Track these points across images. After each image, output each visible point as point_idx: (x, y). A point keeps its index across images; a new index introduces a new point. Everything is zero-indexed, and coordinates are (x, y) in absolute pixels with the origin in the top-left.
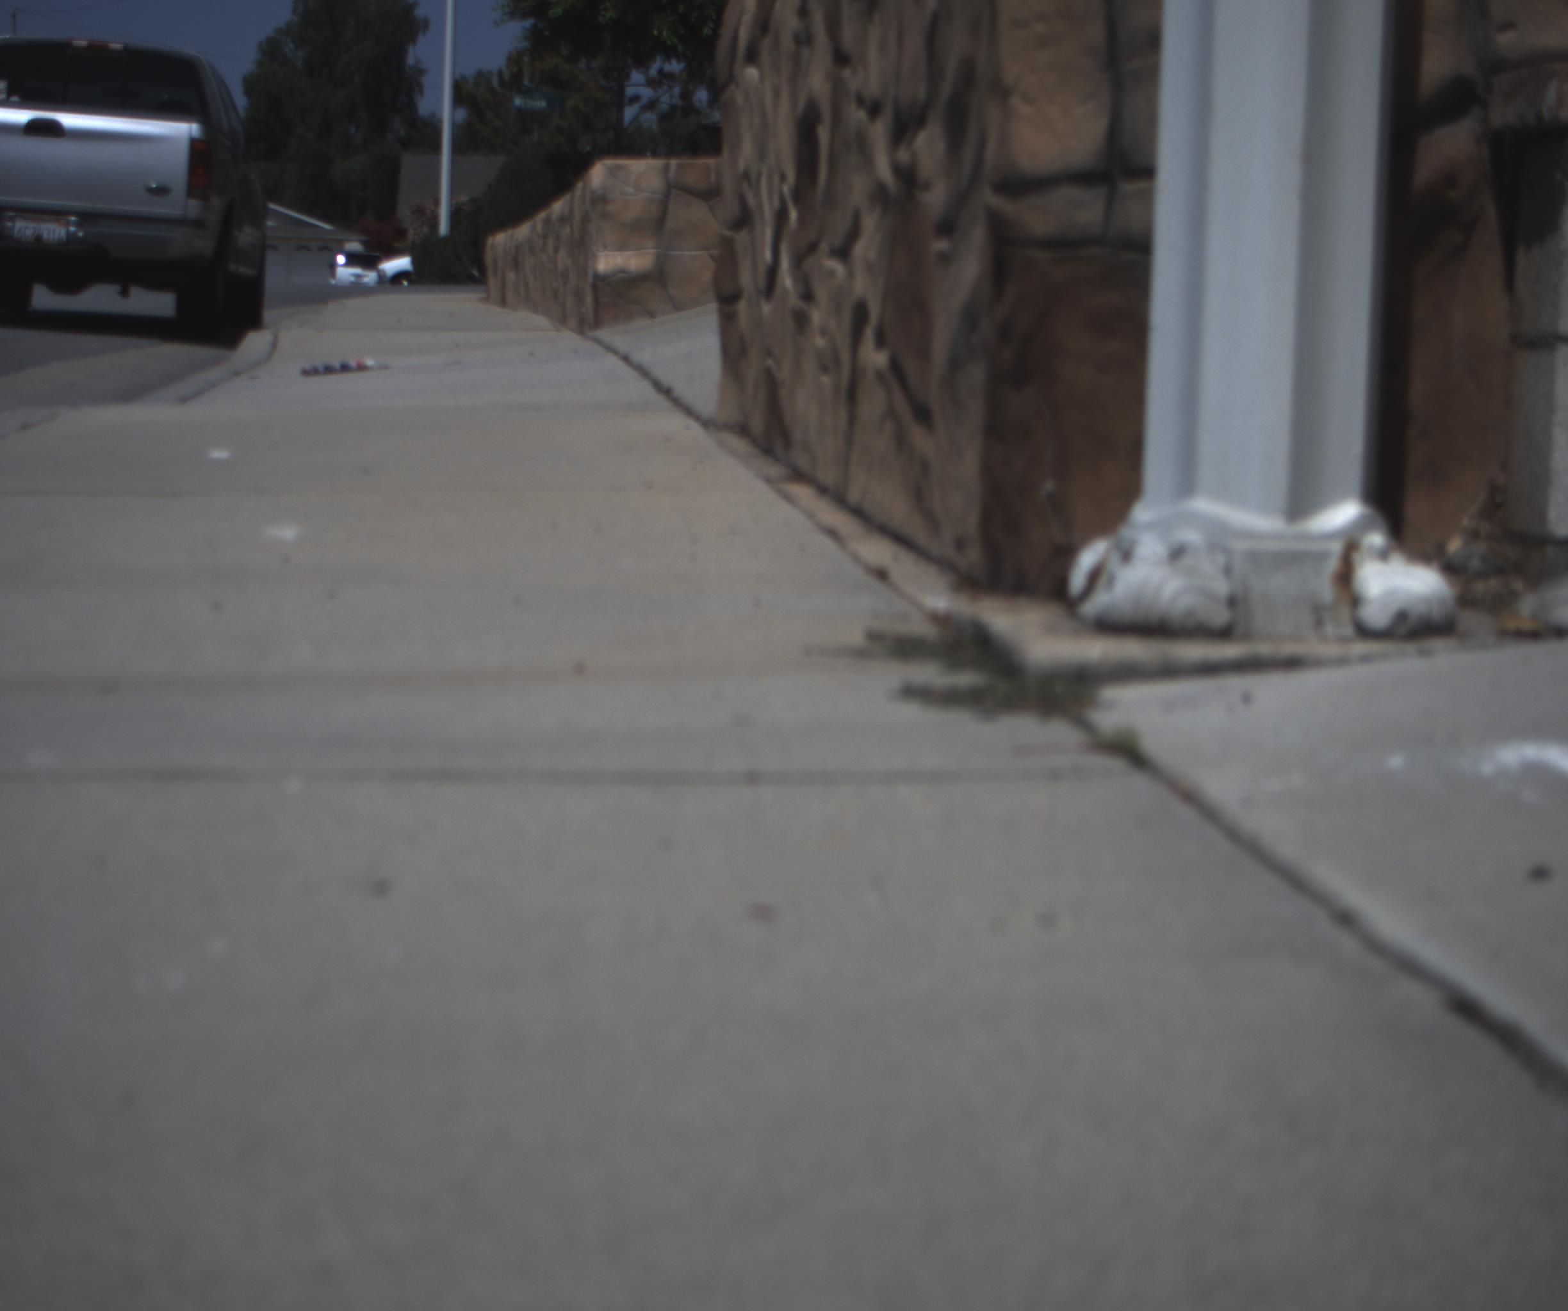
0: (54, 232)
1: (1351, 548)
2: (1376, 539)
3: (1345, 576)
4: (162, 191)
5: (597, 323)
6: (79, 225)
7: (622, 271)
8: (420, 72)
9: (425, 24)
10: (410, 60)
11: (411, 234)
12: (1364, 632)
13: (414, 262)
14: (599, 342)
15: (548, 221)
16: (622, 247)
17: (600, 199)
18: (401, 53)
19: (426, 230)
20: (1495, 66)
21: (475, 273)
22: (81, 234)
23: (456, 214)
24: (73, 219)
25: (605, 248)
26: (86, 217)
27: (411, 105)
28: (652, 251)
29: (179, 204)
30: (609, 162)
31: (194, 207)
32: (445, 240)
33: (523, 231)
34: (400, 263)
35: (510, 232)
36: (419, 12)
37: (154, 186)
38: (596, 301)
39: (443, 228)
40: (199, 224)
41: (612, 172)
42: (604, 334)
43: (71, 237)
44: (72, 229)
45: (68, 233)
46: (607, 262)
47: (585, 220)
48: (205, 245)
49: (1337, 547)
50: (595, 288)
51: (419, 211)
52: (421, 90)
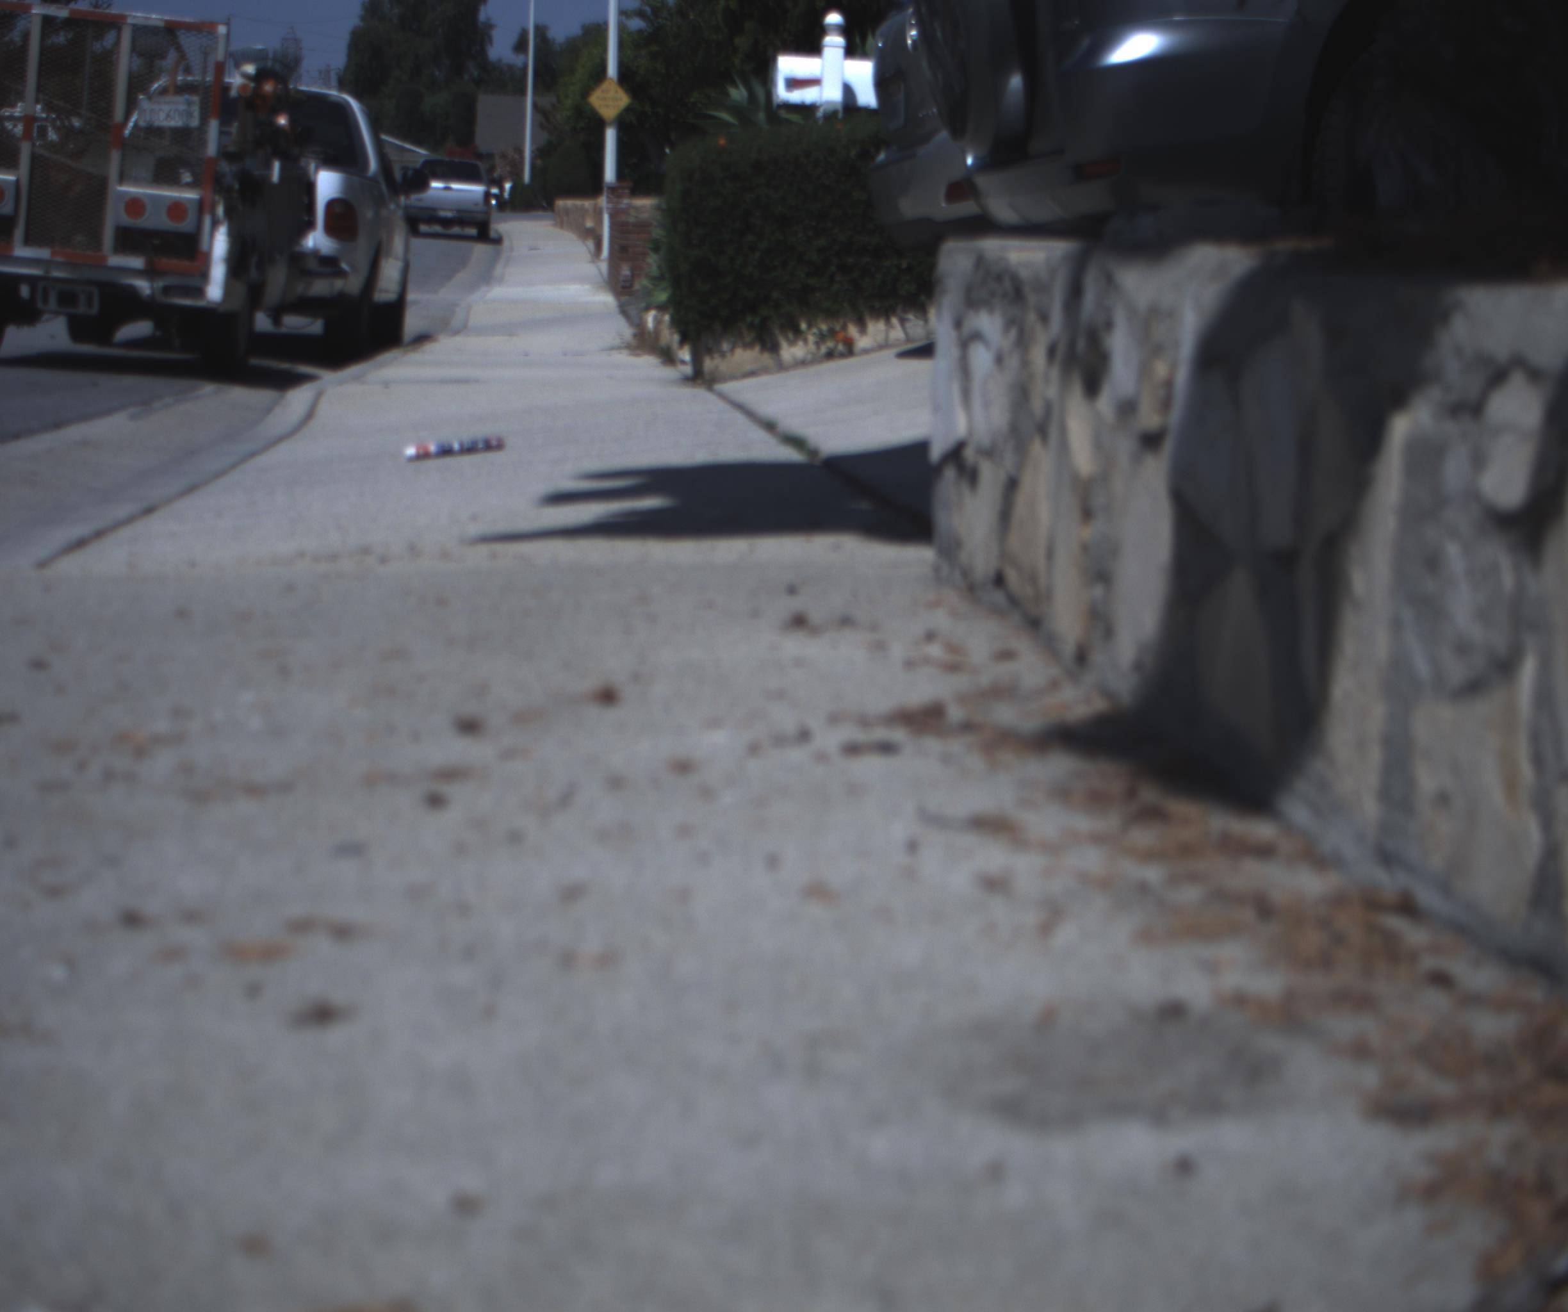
8: (489, 26)
10: (482, 17)
18: (474, 11)
23: (533, 167)
24: (453, 210)
26: (458, 211)
27: (483, 52)
29: (481, 207)
32: (528, 186)
37: (473, 202)
39: (527, 179)
44: (453, 213)
52: (491, 42)
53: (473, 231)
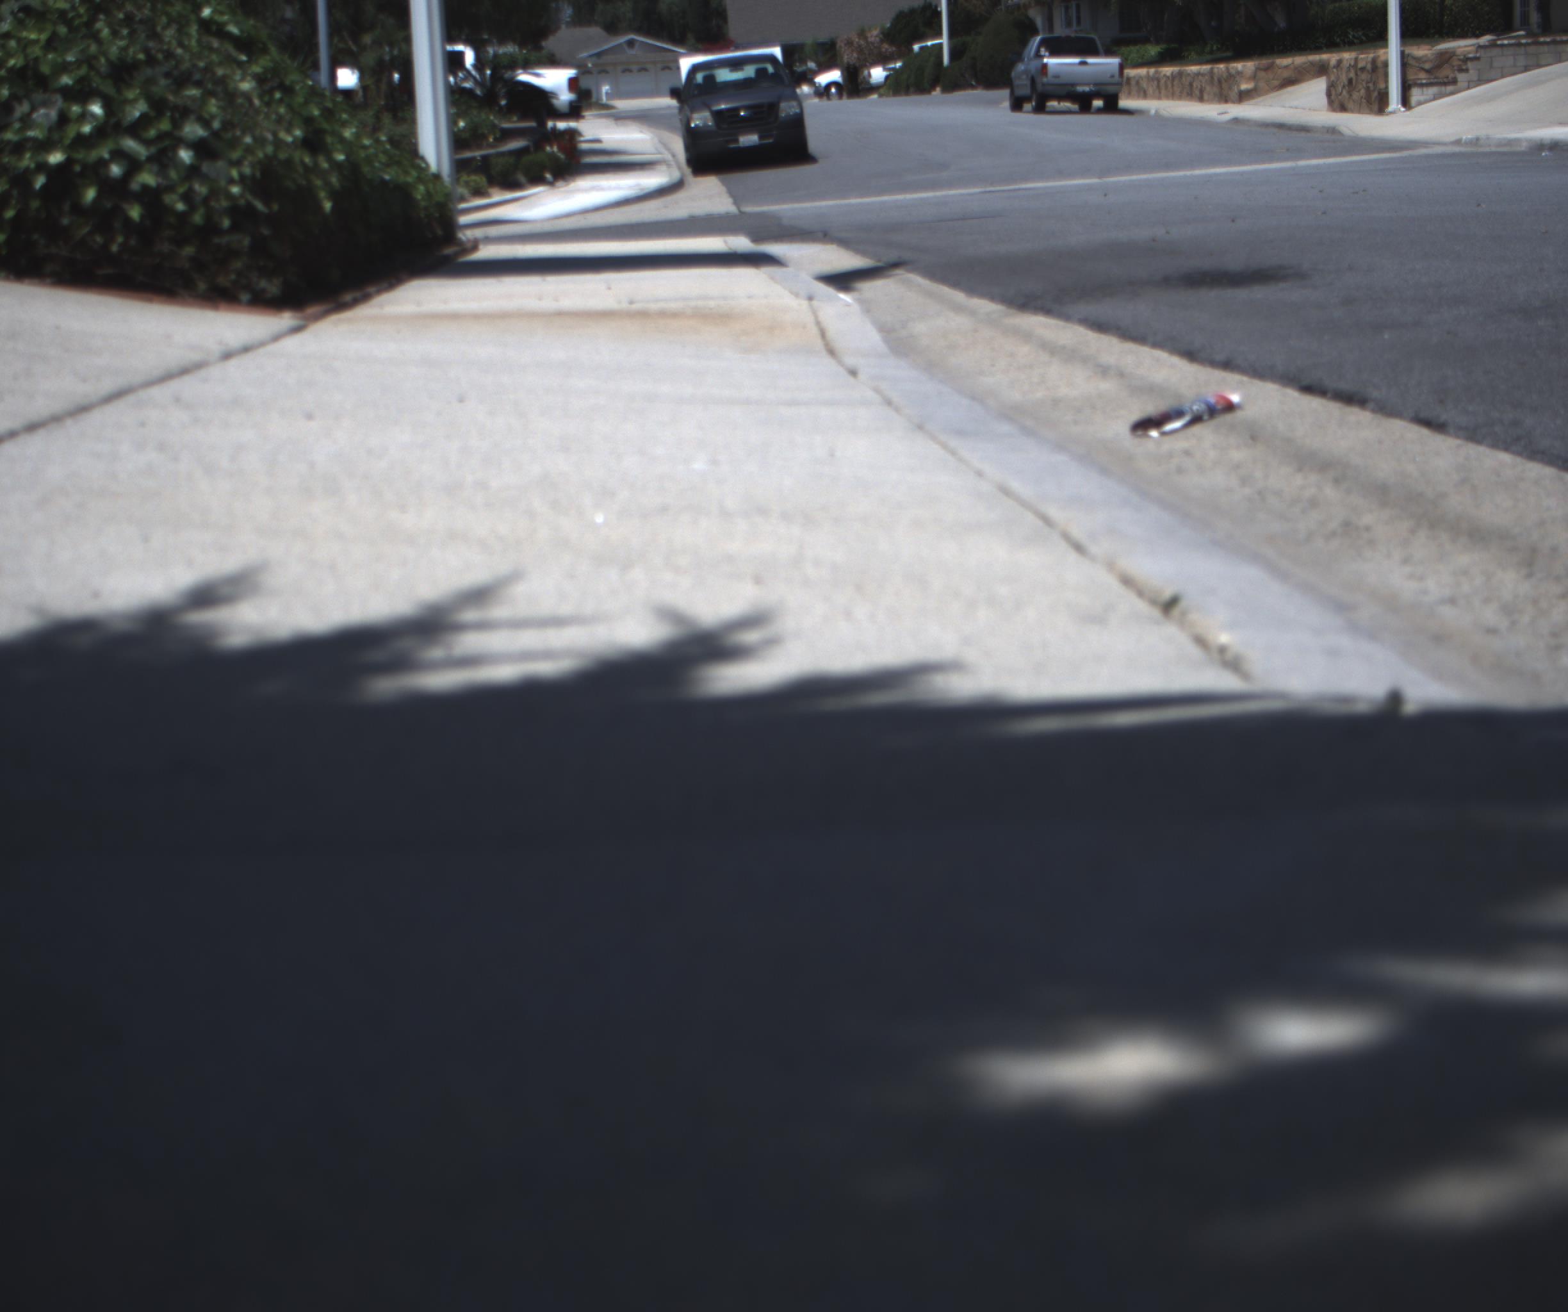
0: (1087, 89)
6: (1091, 85)
7: (1247, 89)
16: (1246, 83)
22: (1093, 89)
26: (1095, 84)
28: (1253, 83)
32: (948, 68)
41: (1244, 66)
43: (1091, 90)
45: (1089, 87)
46: (1244, 86)
48: (1112, 86)
53: (1103, 103)
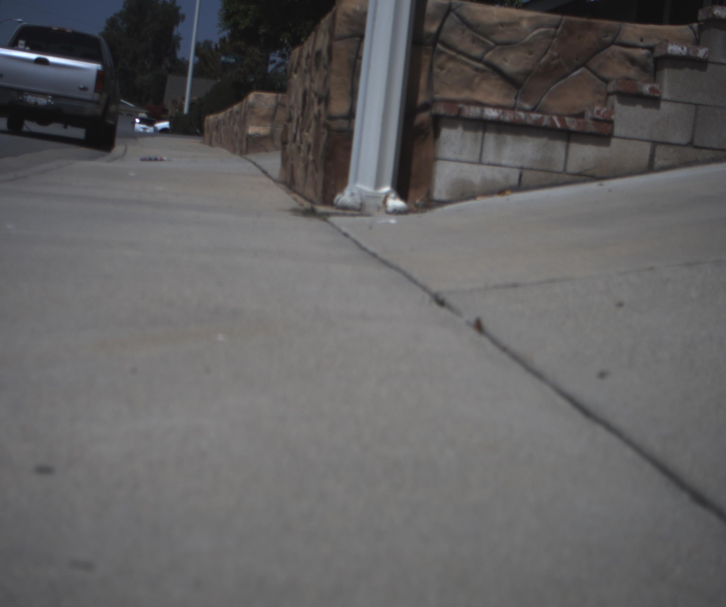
0: (42, 101)
1: (387, 196)
2: (393, 195)
3: (385, 202)
4: (85, 89)
5: (247, 152)
6: (52, 99)
7: (258, 134)
8: (179, 39)
9: (183, 17)
10: (175, 33)
11: (170, 112)
12: (387, 213)
13: (170, 124)
14: (247, 159)
15: (231, 112)
16: (258, 125)
17: (252, 107)
18: (171, 29)
19: (177, 111)
20: (434, 101)
21: (198, 131)
22: (52, 103)
23: (191, 104)
24: (50, 97)
25: (252, 125)
26: (55, 97)
27: (174, 53)
28: (269, 127)
29: (90, 95)
30: (256, 93)
31: (96, 96)
32: (186, 116)
33: (221, 115)
34: (165, 124)
35: (216, 115)
36: (181, 12)
37: (82, 87)
38: (247, 145)
39: (186, 110)
40: (97, 103)
41: (257, 97)
42: (249, 156)
44: (49, 101)
45: (48, 102)
46: (252, 130)
47: (246, 114)
48: (99, 111)
49: (383, 196)
50: (247, 140)
51: (175, 102)
52: (179, 47)
53: (79, 133)
